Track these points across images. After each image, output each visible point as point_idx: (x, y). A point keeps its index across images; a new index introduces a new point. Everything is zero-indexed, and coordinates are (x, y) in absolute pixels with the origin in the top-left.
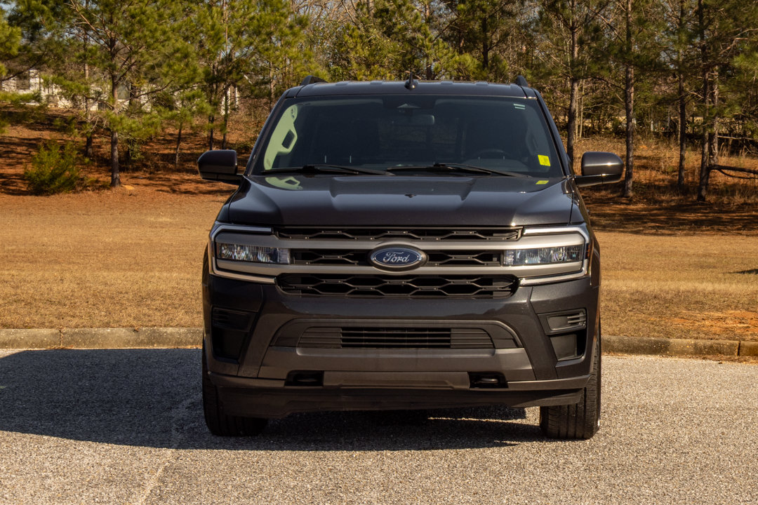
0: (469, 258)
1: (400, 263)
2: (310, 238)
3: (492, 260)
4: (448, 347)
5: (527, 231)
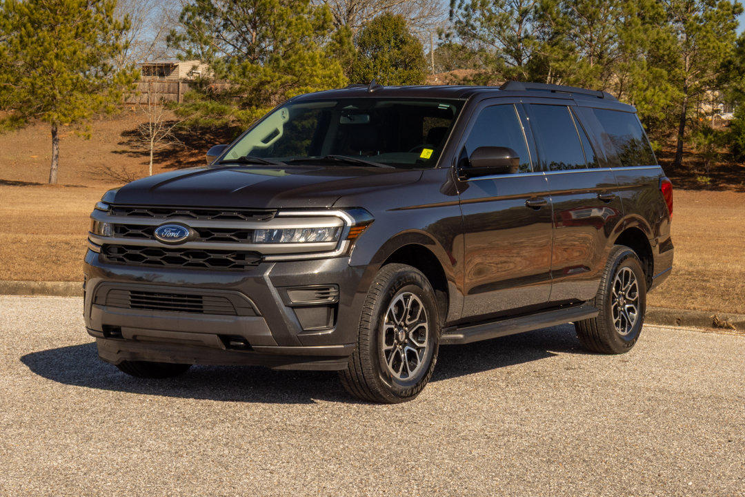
0: (228, 235)
1: (173, 238)
2: (128, 215)
3: (246, 238)
4: (201, 312)
5: (281, 214)
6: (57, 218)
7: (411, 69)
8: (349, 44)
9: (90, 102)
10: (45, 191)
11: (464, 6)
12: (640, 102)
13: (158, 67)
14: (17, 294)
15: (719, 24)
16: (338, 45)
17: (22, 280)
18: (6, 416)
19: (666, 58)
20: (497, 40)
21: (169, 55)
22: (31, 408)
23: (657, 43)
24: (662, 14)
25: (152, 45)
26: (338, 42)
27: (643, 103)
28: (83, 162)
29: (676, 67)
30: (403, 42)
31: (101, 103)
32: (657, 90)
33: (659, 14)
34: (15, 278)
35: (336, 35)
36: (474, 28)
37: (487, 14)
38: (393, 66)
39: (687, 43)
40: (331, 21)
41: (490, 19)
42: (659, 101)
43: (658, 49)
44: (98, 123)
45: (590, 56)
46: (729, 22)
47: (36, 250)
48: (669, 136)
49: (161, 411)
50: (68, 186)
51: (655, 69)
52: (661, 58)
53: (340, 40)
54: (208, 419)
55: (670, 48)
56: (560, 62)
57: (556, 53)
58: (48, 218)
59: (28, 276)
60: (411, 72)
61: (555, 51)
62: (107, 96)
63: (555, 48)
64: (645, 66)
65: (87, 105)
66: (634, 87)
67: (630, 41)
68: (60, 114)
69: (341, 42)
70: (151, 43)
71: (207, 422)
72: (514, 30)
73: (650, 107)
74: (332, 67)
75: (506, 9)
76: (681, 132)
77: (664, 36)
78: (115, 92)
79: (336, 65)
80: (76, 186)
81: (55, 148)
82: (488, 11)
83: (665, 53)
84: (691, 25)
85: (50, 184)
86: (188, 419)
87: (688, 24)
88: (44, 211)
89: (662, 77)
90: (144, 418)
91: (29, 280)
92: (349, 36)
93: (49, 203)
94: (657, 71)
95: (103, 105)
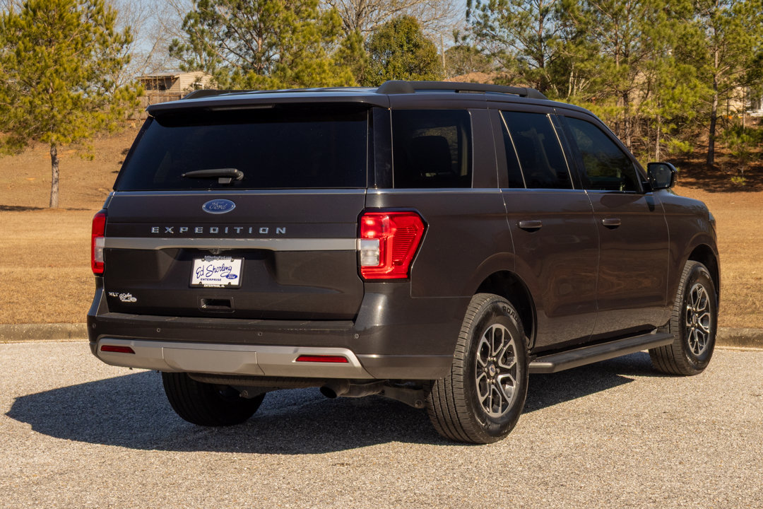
6: (70, 246)
7: (426, 73)
8: (360, 49)
9: (90, 121)
10: (47, 216)
11: (481, 6)
12: (668, 100)
13: (159, 80)
14: (52, 339)
15: (748, 17)
16: (348, 51)
17: (57, 322)
18: (88, 497)
19: (694, 53)
20: (518, 41)
21: (167, 67)
22: (114, 485)
23: (684, 38)
24: (688, 8)
25: (148, 57)
26: (348, 48)
27: (671, 102)
28: (83, 184)
29: (705, 63)
30: (417, 46)
31: (103, 121)
32: (685, 88)
33: (686, 9)
34: (49, 320)
35: (346, 41)
36: (493, 29)
37: (506, 14)
38: (407, 71)
39: (716, 38)
40: (340, 25)
41: (509, 19)
42: (688, 99)
43: (686, 45)
44: (96, 141)
45: (616, 54)
46: (758, 14)
47: (66, 288)
48: (698, 135)
49: (266, 482)
50: (70, 209)
51: (682, 66)
52: (689, 54)
53: (351, 45)
54: (324, 491)
55: (698, 43)
56: (585, 63)
57: (581, 53)
58: (60, 246)
59: (62, 318)
60: (426, 77)
61: (579, 50)
62: (109, 113)
63: (580, 47)
64: (673, 63)
65: (88, 124)
66: (662, 85)
67: (657, 38)
68: (59, 135)
69: (352, 48)
70: (148, 55)
71: (324, 495)
72: (534, 29)
73: (679, 106)
74: (342, 74)
75: (526, 8)
76: (712, 131)
77: (692, 30)
78: (117, 108)
79: (347, 73)
80: (78, 210)
81: (55, 170)
82: (507, 10)
83: (693, 49)
84: (720, 18)
85: (50, 208)
86: (300, 491)
87: (717, 18)
88: (52, 239)
89: (690, 73)
90: (249, 492)
91: (65, 322)
92: (360, 41)
93: (56, 230)
94: (684, 68)
95: (104, 123)
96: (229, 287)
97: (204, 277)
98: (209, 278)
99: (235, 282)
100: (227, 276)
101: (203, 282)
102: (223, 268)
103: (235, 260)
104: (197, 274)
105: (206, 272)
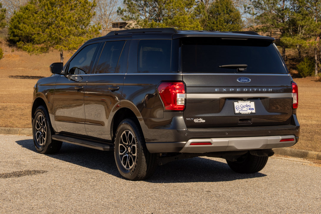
7: (234, 24)
9: (78, 40)
13: (119, 24)
16: (198, 13)
30: (231, 11)
31: (82, 41)
35: (197, 8)
38: (226, 22)
45: (316, 17)
53: (199, 10)
61: (298, 15)
62: (86, 37)
65: (76, 42)
72: (280, 5)
74: (195, 23)
78: (90, 35)
96: (252, 113)
97: (240, 110)
98: (242, 110)
99: (254, 111)
100: (250, 109)
101: (241, 112)
102: (247, 106)
103: (251, 102)
104: (237, 108)
105: (240, 108)
